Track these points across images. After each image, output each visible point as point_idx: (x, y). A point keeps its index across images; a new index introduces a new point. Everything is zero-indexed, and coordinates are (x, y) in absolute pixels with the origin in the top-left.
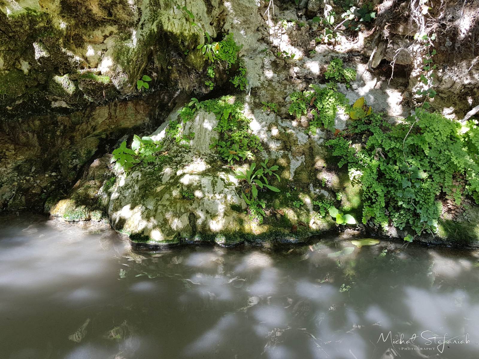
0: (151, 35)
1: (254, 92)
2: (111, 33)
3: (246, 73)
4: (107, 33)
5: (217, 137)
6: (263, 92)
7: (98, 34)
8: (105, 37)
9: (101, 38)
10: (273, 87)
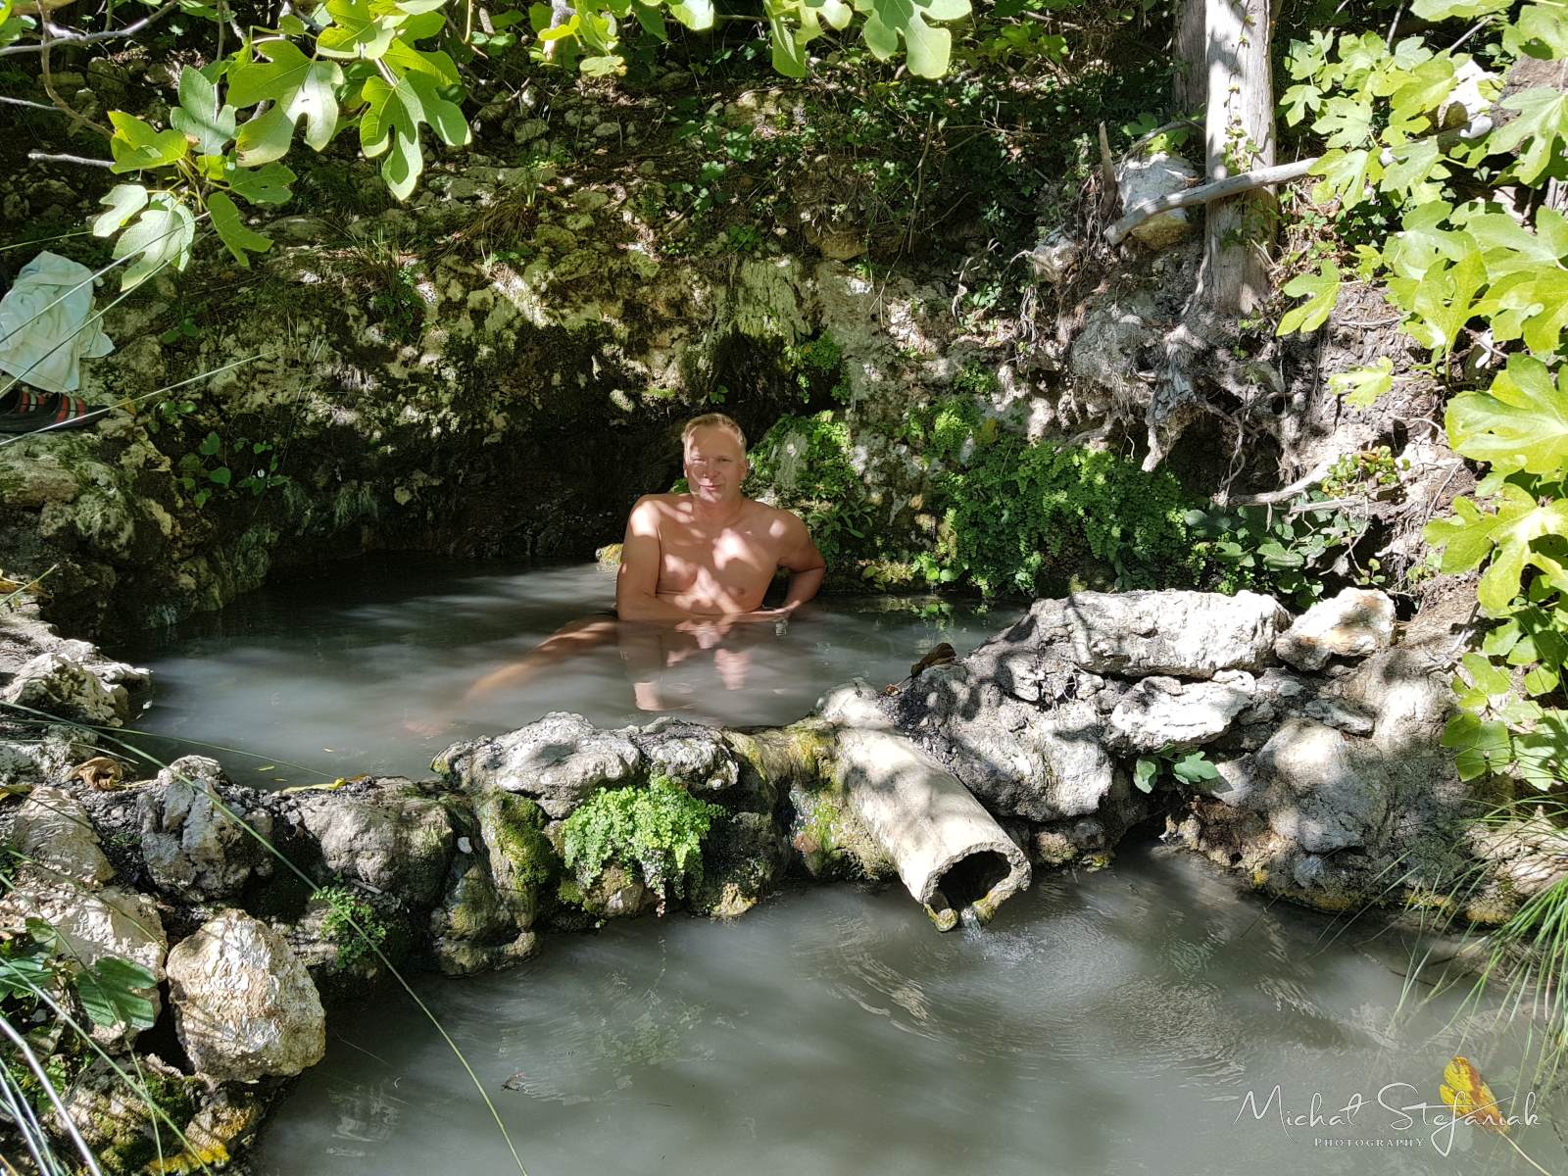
0: (725, 339)
1: (860, 407)
2: (681, 335)
3: (849, 381)
4: (676, 336)
5: (805, 467)
6: (873, 406)
7: (664, 338)
8: (674, 340)
9: (668, 342)
10: (887, 400)
